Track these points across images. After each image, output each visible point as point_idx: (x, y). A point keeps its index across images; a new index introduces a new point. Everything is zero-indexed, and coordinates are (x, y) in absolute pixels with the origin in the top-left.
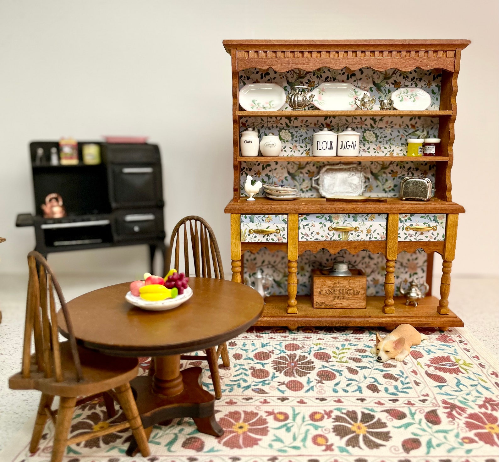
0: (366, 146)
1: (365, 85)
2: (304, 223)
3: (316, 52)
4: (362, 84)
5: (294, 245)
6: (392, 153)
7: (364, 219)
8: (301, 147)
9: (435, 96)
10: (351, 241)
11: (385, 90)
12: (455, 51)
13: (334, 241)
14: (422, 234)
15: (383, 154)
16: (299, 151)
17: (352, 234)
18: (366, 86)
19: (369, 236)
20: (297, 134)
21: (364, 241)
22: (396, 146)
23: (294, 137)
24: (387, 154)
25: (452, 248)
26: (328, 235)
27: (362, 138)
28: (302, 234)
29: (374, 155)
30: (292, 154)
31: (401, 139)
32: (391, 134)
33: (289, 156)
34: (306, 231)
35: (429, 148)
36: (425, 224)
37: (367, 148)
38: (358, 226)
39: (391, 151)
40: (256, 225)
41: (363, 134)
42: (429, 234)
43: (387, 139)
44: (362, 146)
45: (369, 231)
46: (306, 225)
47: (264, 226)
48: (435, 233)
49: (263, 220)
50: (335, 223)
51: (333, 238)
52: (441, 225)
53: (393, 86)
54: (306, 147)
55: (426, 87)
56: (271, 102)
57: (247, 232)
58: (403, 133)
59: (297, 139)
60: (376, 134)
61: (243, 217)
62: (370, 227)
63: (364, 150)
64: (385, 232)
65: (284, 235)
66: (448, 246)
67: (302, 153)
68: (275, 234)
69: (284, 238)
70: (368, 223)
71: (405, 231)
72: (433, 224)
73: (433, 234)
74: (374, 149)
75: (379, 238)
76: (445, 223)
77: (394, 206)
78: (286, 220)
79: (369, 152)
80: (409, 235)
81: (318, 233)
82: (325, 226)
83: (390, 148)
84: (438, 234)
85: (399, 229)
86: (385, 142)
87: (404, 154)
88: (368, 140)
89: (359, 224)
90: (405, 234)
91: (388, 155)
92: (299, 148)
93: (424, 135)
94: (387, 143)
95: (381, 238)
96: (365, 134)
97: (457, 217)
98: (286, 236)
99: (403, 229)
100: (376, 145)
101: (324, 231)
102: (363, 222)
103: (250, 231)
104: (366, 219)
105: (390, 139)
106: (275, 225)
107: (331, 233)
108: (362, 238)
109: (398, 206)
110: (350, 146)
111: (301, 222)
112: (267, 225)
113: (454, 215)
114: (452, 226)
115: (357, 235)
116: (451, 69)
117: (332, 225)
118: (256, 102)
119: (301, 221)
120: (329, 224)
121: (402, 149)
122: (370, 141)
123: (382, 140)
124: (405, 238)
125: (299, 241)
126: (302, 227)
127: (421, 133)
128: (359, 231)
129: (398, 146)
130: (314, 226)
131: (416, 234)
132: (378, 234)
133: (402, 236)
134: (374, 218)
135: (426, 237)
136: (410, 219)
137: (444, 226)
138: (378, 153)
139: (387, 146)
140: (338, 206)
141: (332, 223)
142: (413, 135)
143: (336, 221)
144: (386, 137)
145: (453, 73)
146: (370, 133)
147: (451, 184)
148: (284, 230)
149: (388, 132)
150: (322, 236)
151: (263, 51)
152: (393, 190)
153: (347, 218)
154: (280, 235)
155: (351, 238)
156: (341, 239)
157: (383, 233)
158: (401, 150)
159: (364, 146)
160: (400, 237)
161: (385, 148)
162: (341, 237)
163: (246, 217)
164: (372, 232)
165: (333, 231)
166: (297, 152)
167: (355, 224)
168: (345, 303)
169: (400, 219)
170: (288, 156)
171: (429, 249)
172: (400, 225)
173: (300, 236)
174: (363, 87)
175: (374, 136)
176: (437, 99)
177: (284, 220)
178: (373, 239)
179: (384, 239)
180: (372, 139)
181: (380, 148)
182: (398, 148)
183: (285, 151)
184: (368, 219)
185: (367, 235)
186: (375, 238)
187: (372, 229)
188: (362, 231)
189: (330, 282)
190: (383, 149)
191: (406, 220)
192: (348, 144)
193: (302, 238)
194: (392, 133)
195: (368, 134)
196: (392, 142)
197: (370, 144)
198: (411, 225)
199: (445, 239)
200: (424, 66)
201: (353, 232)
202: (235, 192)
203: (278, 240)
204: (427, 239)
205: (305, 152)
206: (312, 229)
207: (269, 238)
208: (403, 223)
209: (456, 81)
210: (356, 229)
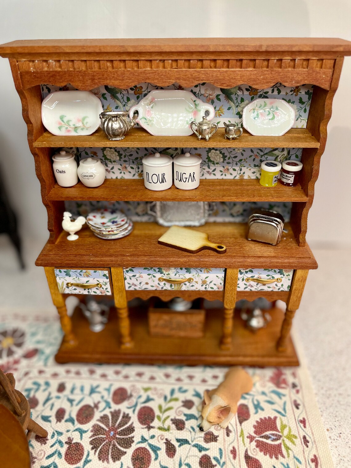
0: (211, 168)
1: (209, 92)
2: (130, 274)
3: (131, 62)
4: (206, 90)
5: (120, 295)
6: (242, 176)
7: (199, 271)
8: (132, 168)
9: (302, 106)
10: (185, 290)
11: (237, 99)
12: (335, 60)
13: (166, 290)
14: (264, 285)
15: (231, 177)
16: (130, 172)
17: (185, 284)
18: (211, 93)
19: (204, 286)
20: (126, 153)
21: (199, 291)
22: (247, 168)
23: (123, 156)
24: (235, 177)
25: (297, 300)
26: (158, 285)
27: (207, 159)
28: (129, 284)
29: (220, 177)
30: (122, 177)
31: (254, 160)
32: (242, 154)
33: (119, 178)
34: (134, 280)
35: (286, 176)
36: (268, 276)
37: (212, 170)
38: (192, 277)
39: (242, 173)
40: (74, 279)
41: (208, 154)
42: (273, 285)
43: (237, 159)
44: (206, 168)
45: (204, 282)
46: (133, 276)
47: (83, 280)
48: (279, 285)
49: (81, 275)
50: (165, 275)
51: (165, 288)
52: (287, 277)
53: (248, 93)
54: (138, 168)
55: (292, 94)
56: (84, 119)
57: (65, 286)
58: (258, 153)
59: (127, 159)
60: (224, 153)
61: (57, 271)
62: (206, 278)
63: (208, 172)
64: (223, 284)
65: (106, 289)
66: (293, 298)
67: (134, 175)
68: (97, 287)
69: (108, 291)
70: (203, 275)
71: (244, 282)
72: (277, 276)
73: (276, 285)
74: (221, 171)
75: (215, 288)
76: (291, 276)
77: (234, 260)
78: (108, 275)
79: (214, 174)
80: (249, 285)
81: (147, 283)
82: (154, 277)
83: (241, 170)
84: (282, 285)
85: (239, 280)
86: (235, 163)
87: (257, 177)
88: (214, 161)
89: (194, 275)
90: (245, 284)
91: (237, 178)
92: (129, 169)
93: (284, 155)
94: (237, 164)
95: (218, 288)
96: (210, 154)
97: (307, 273)
98: (109, 289)
99: (243, 280)
100: (223, 167)
101: (154, 281)
102: (197, 274)
103: (67, 284)
104: (201, 271)
105: (241, 160)
106: (96, 279)
107: (162, 284)
108: (197, 288)
109: (238, 260)
110: (186, 178)
111: (127, 274)
112: (85, 279)
113: (304, 271)
114: (301, 280)
115: (191, 285)
116: (326, 86)
117: (162, 276)
118: (65, 120)
119: (126, 272)
120: (158, 275)
121: (255, 171)
122: (215, 162)
123: (230, 161)
124: (245, 288)
125: (127, 291)
126: (128, 277)
127: (280, 153)
128: (194, 282)
129: (251, 168)
130: (142, 277)
131: (257, 284)
132: (215, 284)
133: (241, 286)
134: (210, 270)
135: (269, 287)
136: (252, 271)
137: (291, 278)
138: (225, 175)
139: (237, 168)
140: (168, 259)
141: (163, 275)
142: (270, 156)
143: (167, 273)
144: (236, 157)
145: (328, 91)
146: (216, 153)
147: (306, 227)
148: (106, 284)
149: (238, 151)
150: (152, 286)
151: (55, 61)
152: (242, 214)
153: (179, 270)
154: (103, 288)
155: (184, 288)
156: (173, 289)
157: (221, 284)
158: (254, 173)
159: (209, 168)
160: (239, 287)
161: (234, 170)
162: (173, 287)
163: (60, 272)
164: (208, 283)
165: (164, 282)
166: (127, 173)
167: (188, 276)
168: (182, 334)
169: (240, 271)
170: (117, 178)
171: (272, 298)
172: (240, 276)
173: (127, 286)
174: (207, 95)
175: (221, 156)
176: (305, 111)
177: (104, 275)
178: (209, 289)
179: (222, 289)
180: (218, 160)
181: (228, 169)
182: (250, 170)
183: (113, 172)
184: (203, 271)
185: (202, 286)
186: (212, 288)
187: (208, 280)
188: (197, 282)
189: (166, 317)
190: (231, 171)
191: (246, 272)
192: (184, 176)
193: (130, 287)
194: (243, 152)
195: (213, 154)
196: (243, 163)
197: (216, 165)
198: (252, 277)
199: (291, 290)
200: (287, 82)
201: (187, 283)
202: (51, 232)
203: (101, 293)
204: (270, 290)
205: (137, 174)
206: (140, 280)
207: (90, 290)
208: (243, 275)
209: (330, 101)
210: (190, 280)
